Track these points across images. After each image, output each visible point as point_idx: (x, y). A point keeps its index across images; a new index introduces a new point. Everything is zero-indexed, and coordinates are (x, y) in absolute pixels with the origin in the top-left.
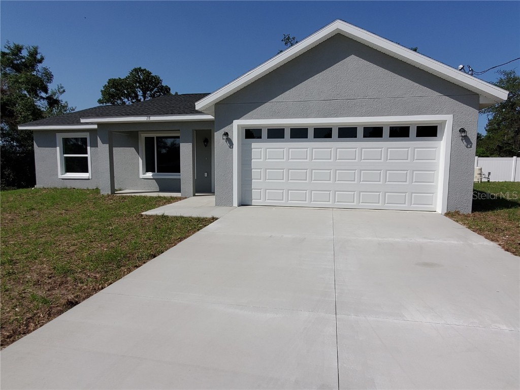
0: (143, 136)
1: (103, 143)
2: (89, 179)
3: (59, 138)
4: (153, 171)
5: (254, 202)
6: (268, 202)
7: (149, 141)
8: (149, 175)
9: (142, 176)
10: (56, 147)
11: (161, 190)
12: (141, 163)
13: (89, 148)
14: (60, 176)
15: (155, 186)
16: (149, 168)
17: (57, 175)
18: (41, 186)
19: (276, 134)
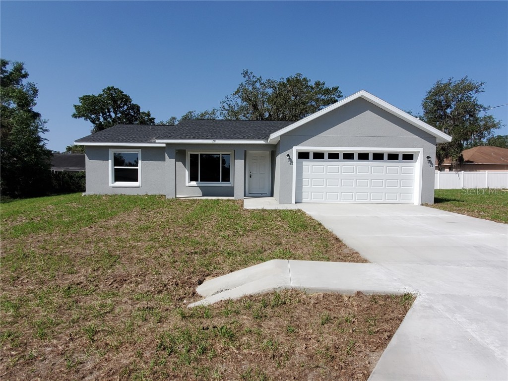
0: (189, 153)
1: (170, 158)
2: (139, 187)
3: (111, 153)
4: (197, 180)
5: (304, 201)
6: (313, 201)
7: (194, 158)
8: (194, 183)
9: (187, 184)
10: (108, 160)
11: (204, 195)
12: (187, 174)
13: (140, 162)
14: (111, 185)
15: (199, 192)
16: (193, 178)
17: (108, 183)
18: (92, 193)
19: (319, 156)
